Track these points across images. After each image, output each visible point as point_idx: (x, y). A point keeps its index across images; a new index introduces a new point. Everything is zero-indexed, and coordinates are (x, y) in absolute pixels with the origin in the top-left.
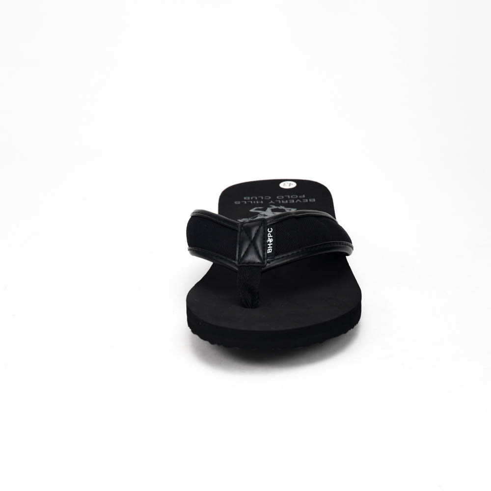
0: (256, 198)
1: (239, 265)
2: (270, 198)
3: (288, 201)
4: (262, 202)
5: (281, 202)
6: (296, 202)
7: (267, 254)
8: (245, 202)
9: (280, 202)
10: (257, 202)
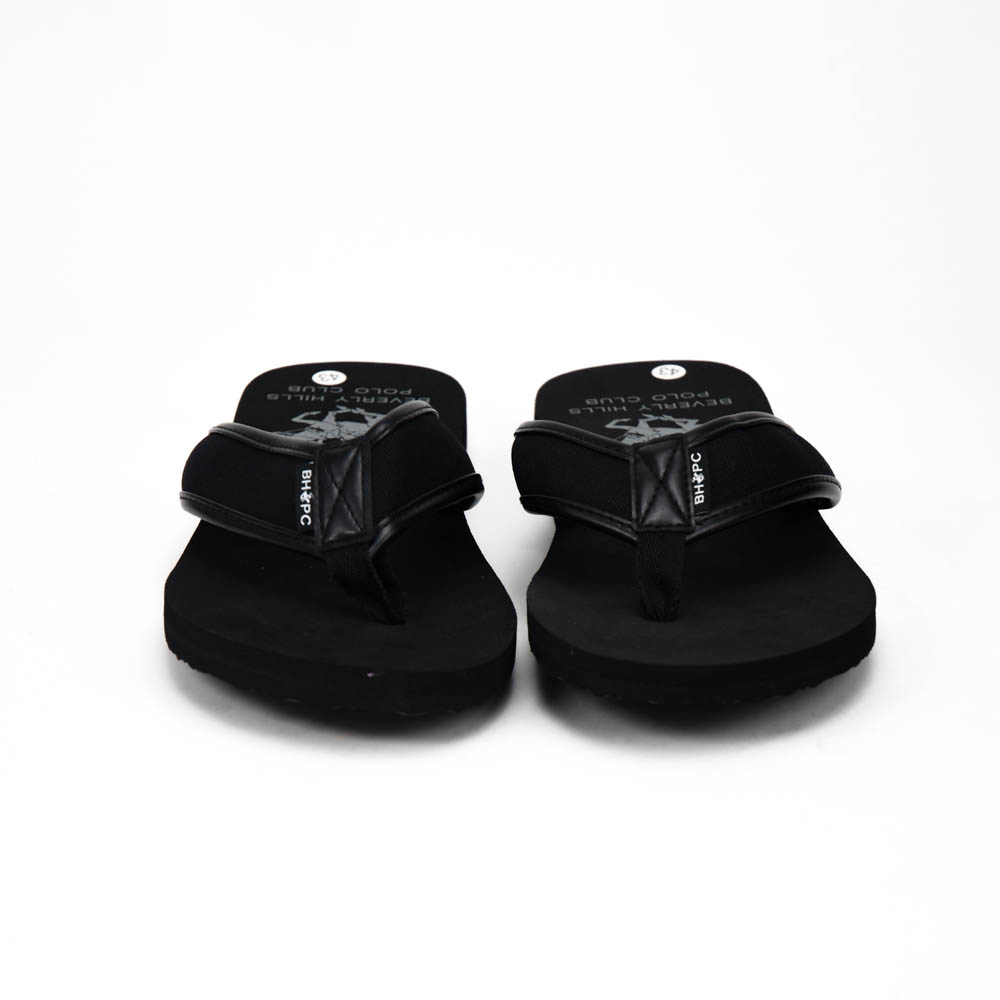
0: (611, 401)
1: (639, 530)
2: (638, 399)
3: (678, 405)
4: (624, 408)
5: (663, 406)
6: (695, 405)
7: (695, 506)
8: (591, 410)
9: (661, 407)
10: (615, 409)
